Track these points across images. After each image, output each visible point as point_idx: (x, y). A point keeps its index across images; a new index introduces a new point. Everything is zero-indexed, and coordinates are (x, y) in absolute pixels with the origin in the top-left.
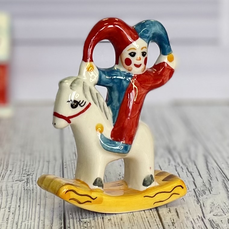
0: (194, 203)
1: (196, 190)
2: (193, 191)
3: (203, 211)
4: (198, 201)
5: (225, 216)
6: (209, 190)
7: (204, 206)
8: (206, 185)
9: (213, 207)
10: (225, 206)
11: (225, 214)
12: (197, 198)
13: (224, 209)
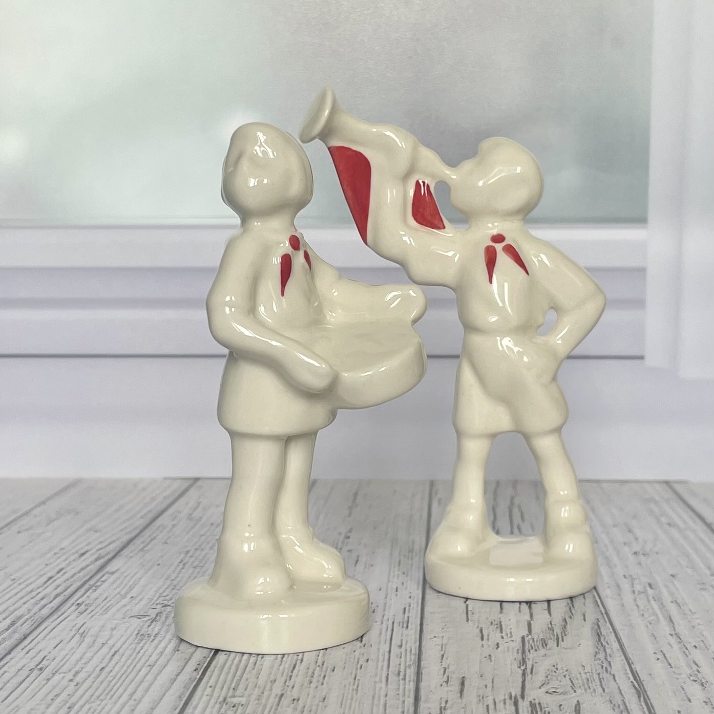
0: (511, 665)
1: (526, 639)
2: (519, 641)
3: (526, 682)
4: (524, 661)
5: (574, 694)
6: (558, 639)
7: (531, 673)
8: (554, 629)
9: (552, 675)
10: (580, 674)
11: (575, 691)
12: (523, 656)
13: (577, 679)
